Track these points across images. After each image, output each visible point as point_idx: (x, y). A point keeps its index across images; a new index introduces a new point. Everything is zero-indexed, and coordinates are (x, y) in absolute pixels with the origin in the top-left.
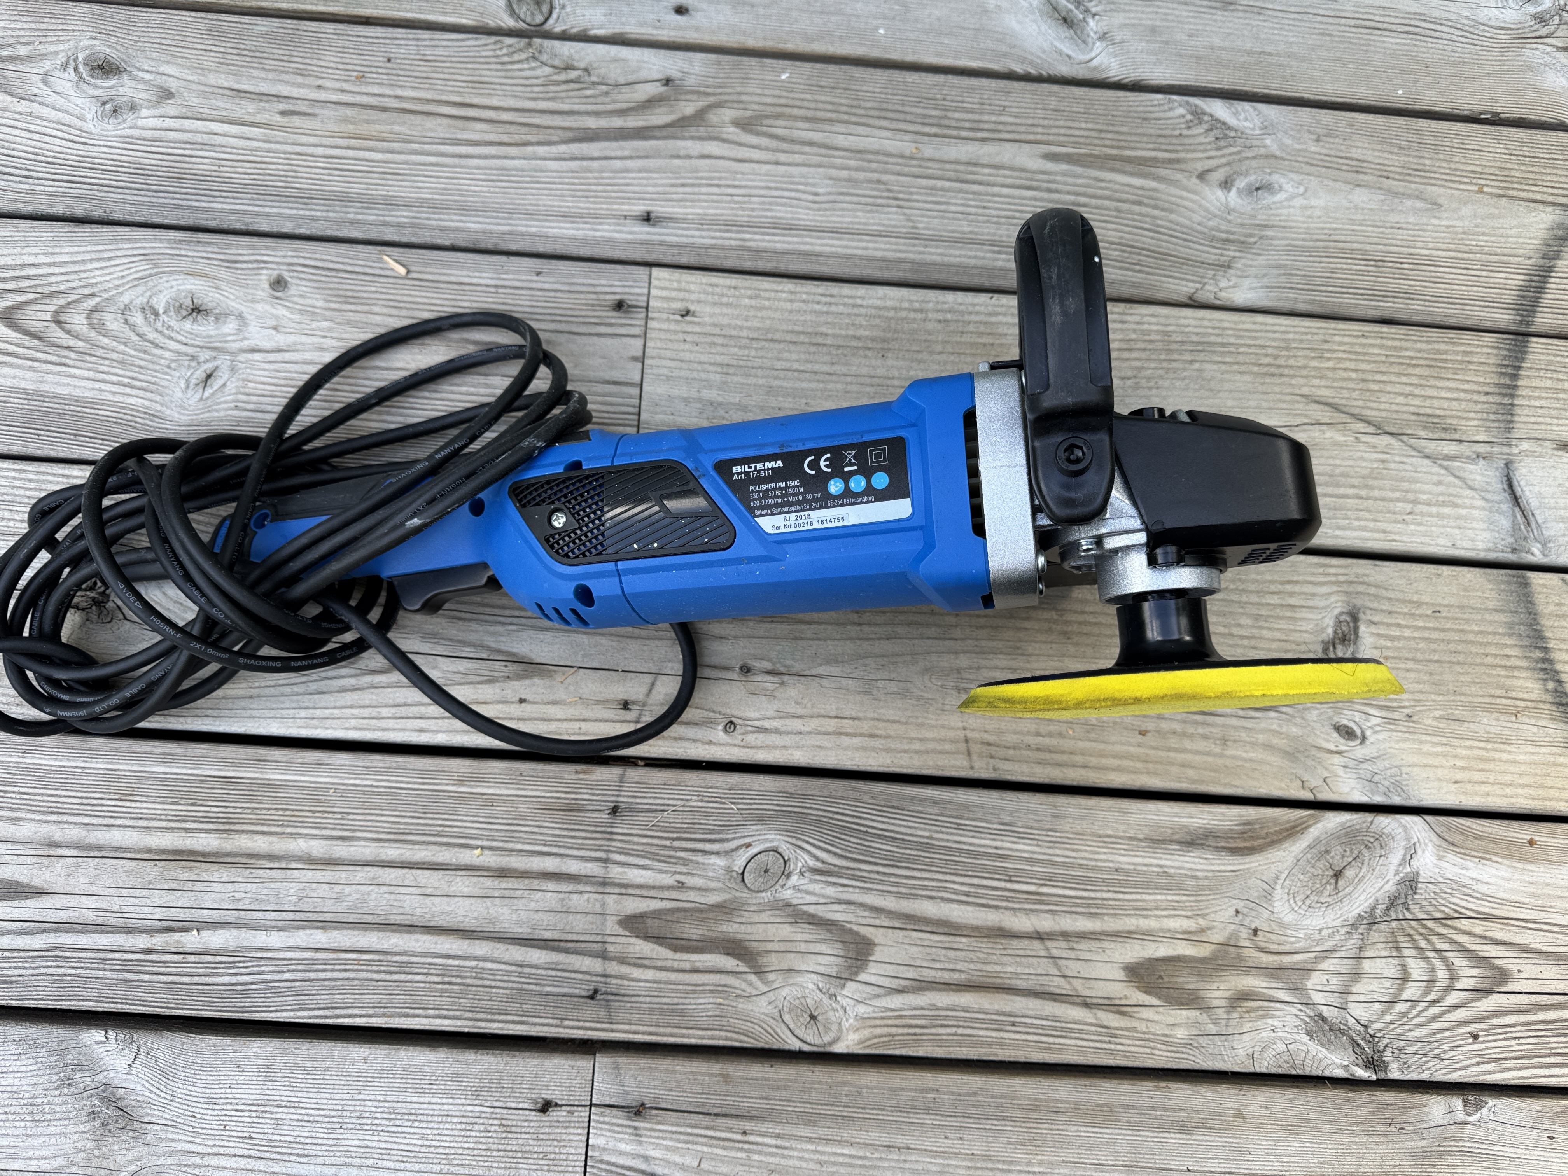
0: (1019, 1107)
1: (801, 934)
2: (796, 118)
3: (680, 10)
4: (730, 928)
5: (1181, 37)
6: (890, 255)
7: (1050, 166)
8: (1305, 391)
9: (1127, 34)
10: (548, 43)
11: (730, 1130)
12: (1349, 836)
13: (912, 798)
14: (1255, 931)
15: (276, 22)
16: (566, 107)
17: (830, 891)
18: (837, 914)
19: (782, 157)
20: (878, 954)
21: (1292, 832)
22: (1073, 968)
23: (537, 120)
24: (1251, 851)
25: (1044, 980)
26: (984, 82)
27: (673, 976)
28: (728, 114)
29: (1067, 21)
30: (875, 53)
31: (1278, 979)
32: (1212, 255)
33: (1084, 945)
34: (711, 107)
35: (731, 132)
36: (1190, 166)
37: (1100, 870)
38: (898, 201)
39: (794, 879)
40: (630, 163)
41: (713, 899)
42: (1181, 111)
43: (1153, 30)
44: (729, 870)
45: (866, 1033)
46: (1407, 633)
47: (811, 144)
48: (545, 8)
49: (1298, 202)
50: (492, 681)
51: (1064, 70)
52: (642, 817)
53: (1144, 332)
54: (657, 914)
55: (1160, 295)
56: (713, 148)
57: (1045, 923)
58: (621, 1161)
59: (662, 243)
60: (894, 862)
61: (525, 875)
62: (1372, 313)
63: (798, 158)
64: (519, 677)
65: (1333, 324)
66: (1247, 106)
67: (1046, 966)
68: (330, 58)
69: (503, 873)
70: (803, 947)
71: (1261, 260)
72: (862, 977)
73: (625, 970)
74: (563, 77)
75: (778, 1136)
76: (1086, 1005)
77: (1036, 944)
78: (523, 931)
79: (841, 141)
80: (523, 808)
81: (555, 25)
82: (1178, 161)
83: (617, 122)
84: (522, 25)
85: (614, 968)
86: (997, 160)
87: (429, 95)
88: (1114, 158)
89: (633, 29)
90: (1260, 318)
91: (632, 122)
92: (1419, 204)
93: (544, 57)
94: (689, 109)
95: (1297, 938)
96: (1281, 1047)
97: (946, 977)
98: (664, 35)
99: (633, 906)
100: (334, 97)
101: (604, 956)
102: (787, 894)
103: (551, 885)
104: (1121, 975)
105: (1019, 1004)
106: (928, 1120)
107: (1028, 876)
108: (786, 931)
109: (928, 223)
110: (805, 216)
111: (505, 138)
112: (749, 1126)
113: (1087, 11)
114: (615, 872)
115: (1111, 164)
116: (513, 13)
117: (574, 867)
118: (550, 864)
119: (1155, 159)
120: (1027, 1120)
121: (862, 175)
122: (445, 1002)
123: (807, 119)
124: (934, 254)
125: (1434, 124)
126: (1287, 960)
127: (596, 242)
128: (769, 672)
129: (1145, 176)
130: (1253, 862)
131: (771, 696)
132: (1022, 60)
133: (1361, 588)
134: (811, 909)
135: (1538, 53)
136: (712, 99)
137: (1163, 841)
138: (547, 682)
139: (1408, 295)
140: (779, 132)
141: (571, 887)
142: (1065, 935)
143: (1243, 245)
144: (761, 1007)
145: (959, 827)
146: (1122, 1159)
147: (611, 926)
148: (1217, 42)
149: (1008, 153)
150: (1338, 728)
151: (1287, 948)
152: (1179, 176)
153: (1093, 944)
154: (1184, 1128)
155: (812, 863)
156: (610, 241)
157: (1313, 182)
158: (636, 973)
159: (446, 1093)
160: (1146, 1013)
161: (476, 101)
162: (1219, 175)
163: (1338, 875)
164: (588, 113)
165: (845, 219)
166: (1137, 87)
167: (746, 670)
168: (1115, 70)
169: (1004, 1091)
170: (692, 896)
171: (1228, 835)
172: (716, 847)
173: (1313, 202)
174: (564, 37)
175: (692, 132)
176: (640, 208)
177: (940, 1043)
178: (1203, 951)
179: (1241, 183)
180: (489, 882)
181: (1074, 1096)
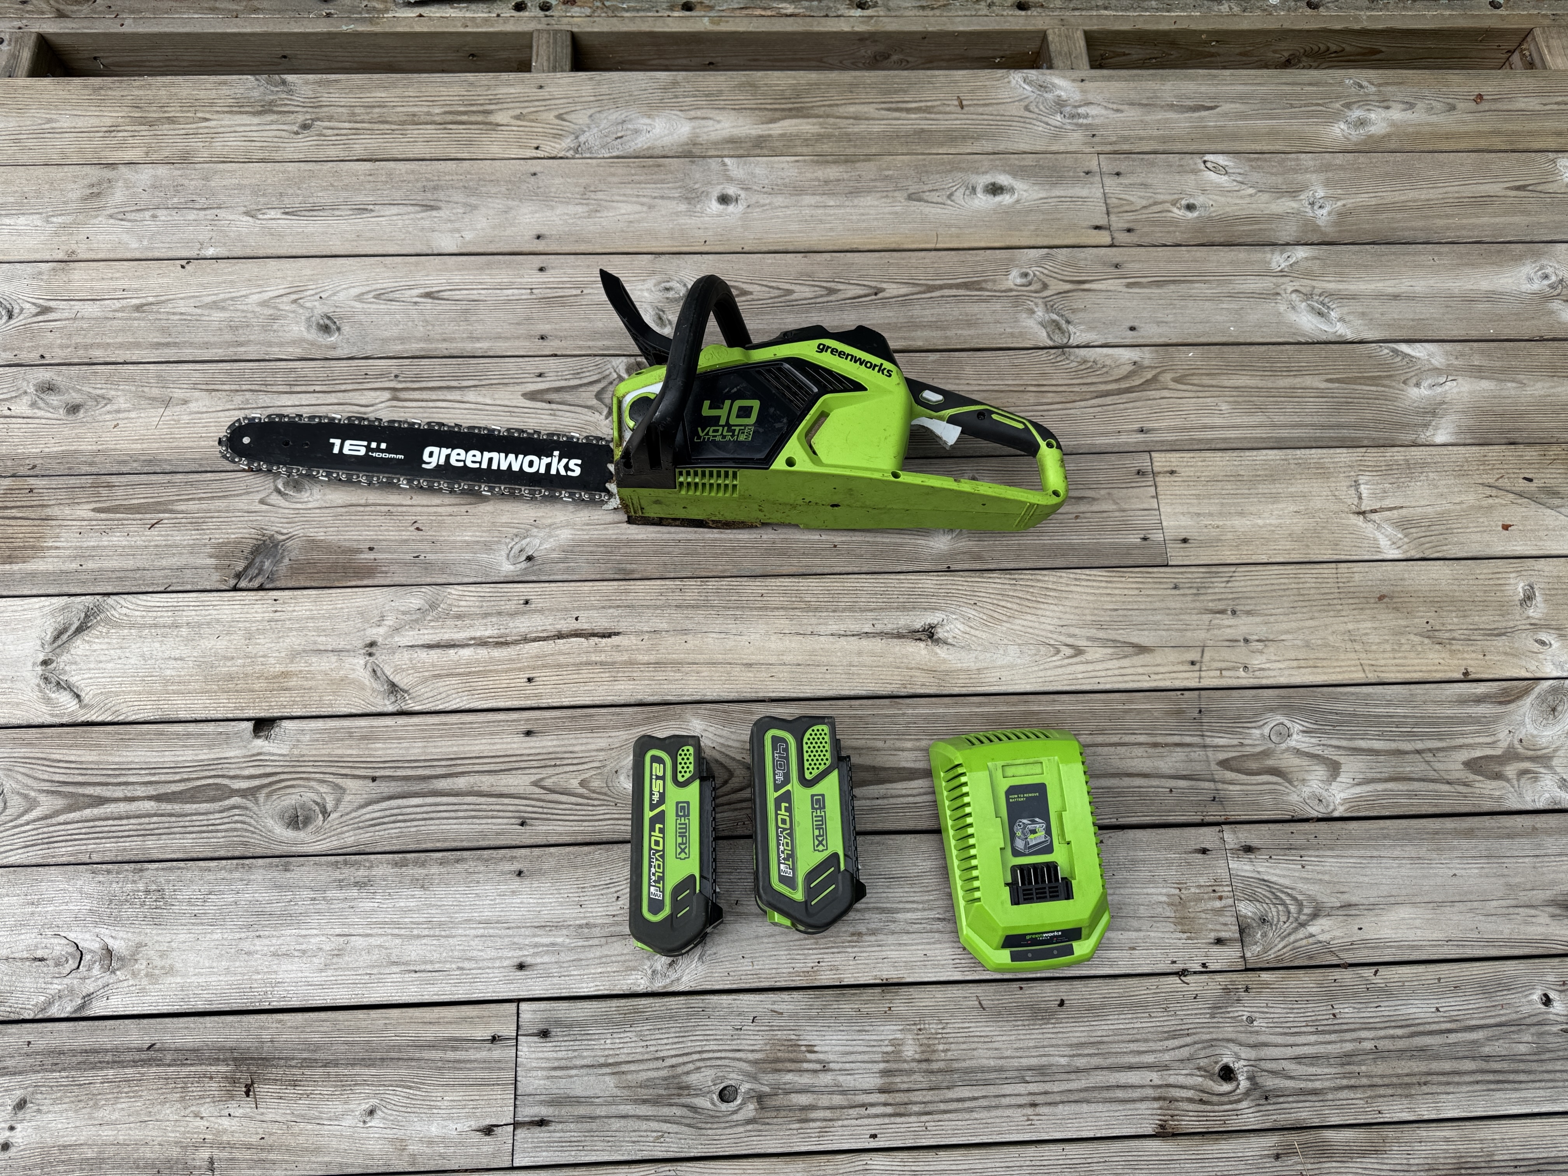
0: (1428, 833)
1: (1305, 762)
2: (1202, 374)
3: (1132, 329)
4: (1270, 762)
5: (1377, 316)
6: (1264, 436)
7: (1330, 385)
8: (1480, 481)
9: (1351, 318)
10: (1072, 350)
11: (1293, 855)
12: (1554, 691)
13: (1341, 693)
14: (1521, 741)
15: (938, 355)
16: (1089, 381)
17: (1313, 740)
18: (1318, 751)
19: (1200, 394)
20: (1344, 768)
21: (1526, 692)
22: (1437, 766)
23: (1077, 389)
24: (1509, 702)
25: (1425, 773)
26: (1288, 347)
27: (1249, 787)
28: (1167, 377)
29: (1320, 314)
30: (1232, 340)
31: (1538, 763)
32: (1419, 420)
33: (1441, 754)
34: (1159, 373)
35: (1173, 385)
36: (1397, 378)
37: (1439, 718)
38: (1261, 409)
39: (1295, 736)
40: (1127, 405)
41: (1259, 749)
42: (1386, 351)
43: (1363, 314)
44: (1263, 735)
45: (1347, 806)
46: (1560, 592)
47: (1213, 386)
48: (1067, 335)
49: (1455, 390)
50: (1125, 657)
51: (1324, 338)
52: (1214, 714)
53: (1396, 461)
54: (1233, 758)
55: (1399, 443)
56: (1165, 393)
57: (1419, 746)
58: (1247, 874)
59: (1152, 441)
60: (1341, 723)
61: (1167, 745)
62: (1503, 441)
63: (1207, 394)
64: (1137, 654)
65: (1486, 448)
66: (1418, 345)
67: (1424, 766)
68: (969, 370)
69: (1155, 745)
70: (1307, 768)
71: (1444, 420)
72: (1339, 779)
73: (1226, 786)
74: (1083, 367)
75: (1317, 856)
76: (1448, 783)
77: (1417, 756)
78: (1172, 772)
79: (1226, 383)
80: (1156, 714)
81: (1073, 341)
82: (1391, 376)
83: (1114, 386)
84: (1056, 344)
85: (1220, 786)
86: (1303, 385)
87: (1021, 382)
88: (1360, 378)
89: (1111, 340)
90: (1450, 448)
91: (1124, 385)
92: (1514, 385)
93: (1072, 358)
94: (1149, 375)
95: (1543, 742)
96: (1547, 795)
97: (1379, 776)
98: (1128, 341)
99: (1222, 756)
100: (976, 388)
101: (1214, 781)
102: (1292, 743)
103: (1178, 749)
104: (1462, 767)
105: (1416, 785)
106: (1386, 842)
107: (1404, 724)
108: (1296, 761)
109: (1279, 419)
110: (1218, 421)
111: (1063, 400)
112: (1302, 853)
113: (1328, 307)
114: (1208, 741)
115: (1359, 381)
116: (1051, 339)
117: (1188, 740)
118: (1176, 739)
119: (1380, 376)
120: (1433, 839)
121: (1240, 399)
122: (1144, 809)
123: (1208, 375)
124: (1284, 433)
125: (1512, 344)
126: (1539, 753)
127: (1120, 445)
128: (1258, 641)
129: (1377, 385)
130: (1512, 706)
131: (1261, 652)
132: (1304, 335)
133: (1532, 573)
134: (1307, 750)
135: (1556, 305)
136: (1159, 370)
137: (1465, 701)
138: (1152, 655)
139: (1519, 430)
140: (1196, 382)
141: (1189, 749)
142: (1430, 750)
143: (1434, 414)
144: (1294, 798)
145: (1367, 704)
146: (1484, 853)
147: (1214, 766)
148: (1396, 317)
149: (1308, 381)
150: (1536, 641)
151: (1538, 747)
152: (1394, 384)
153: (1445, 754)
154: (1509, 836)
155: (1301, 728)
156: (1126, 443)
157: (1460, 380)
158: (1231, 787)
159: (1156, 850)
160: (1477, 785)
161: (1045, 383)
162: (1414, 380)
163: (1554, 710)
164: (1101, 383)
165: (1239, 421)
166: (1361, 342)
167: (1246, 641)
168: (1350, 335)
169: (1419, 826)
170: (1248, 749)
171: (1495, 696)
172: (1253, 725)
173: (1462, 389)
174: (1078, 347)
175: (1153, 386)
176: (1137, 426)
177: (1383, 807)
178: (1498, 752)
179: (1425, 384)
180: (1149, 750)
181: (1453, 825)
